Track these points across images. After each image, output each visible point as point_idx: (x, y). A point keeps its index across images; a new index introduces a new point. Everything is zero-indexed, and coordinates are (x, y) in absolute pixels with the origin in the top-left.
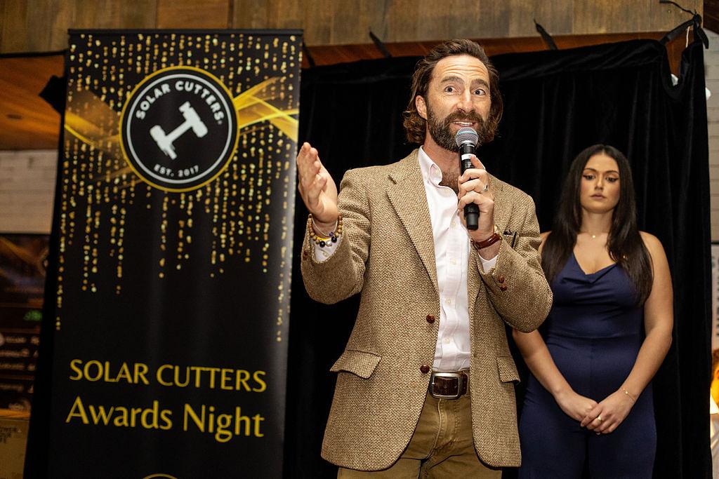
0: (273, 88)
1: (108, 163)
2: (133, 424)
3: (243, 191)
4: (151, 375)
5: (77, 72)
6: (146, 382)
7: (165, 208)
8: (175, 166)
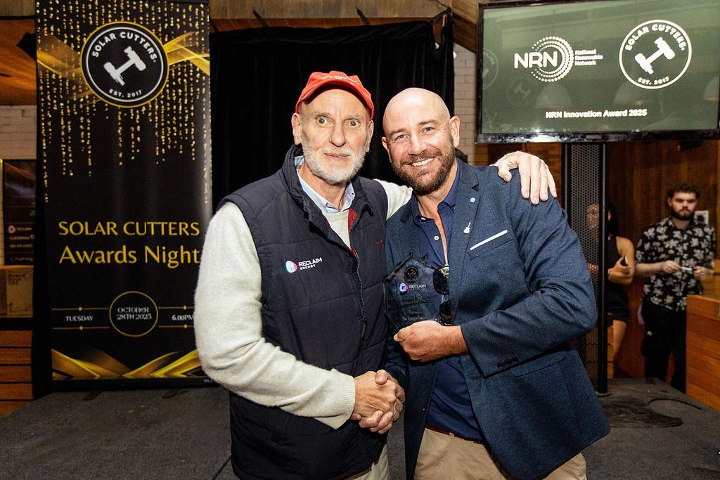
0: (191, 39)
1: (74, 88)
2: (109, 261)
3: (175, 107)
4: (119, 229)
5: (43, 22)
6: (116, 233)
7: (120, 119)
8: (125, 90)
